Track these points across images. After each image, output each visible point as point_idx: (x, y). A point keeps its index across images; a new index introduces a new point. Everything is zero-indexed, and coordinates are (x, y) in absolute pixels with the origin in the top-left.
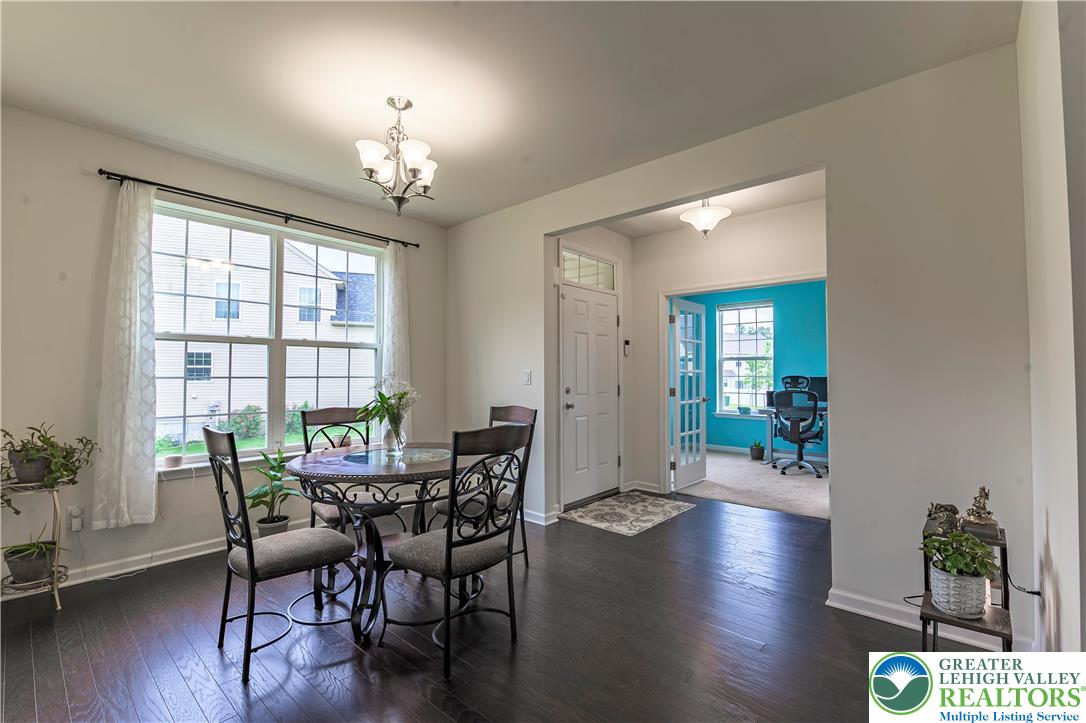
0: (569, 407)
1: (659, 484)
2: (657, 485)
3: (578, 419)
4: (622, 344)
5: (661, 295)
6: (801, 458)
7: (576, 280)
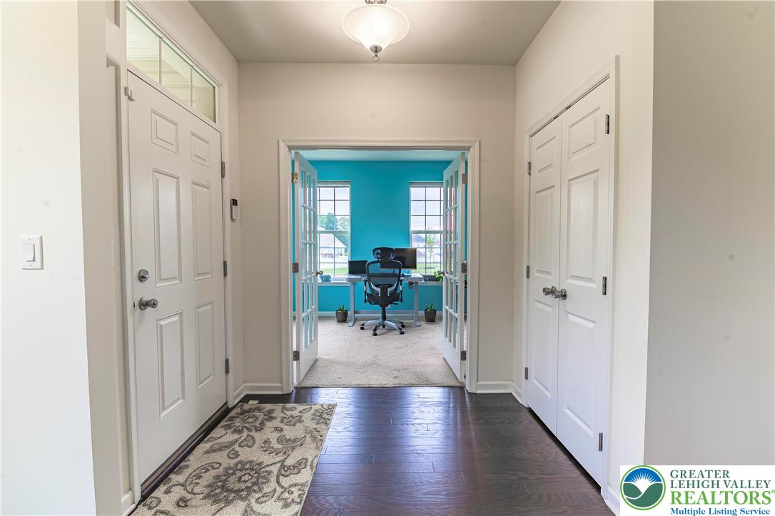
0: (144, 305)
1: (281, 383)
2: (279, 385)
3: (163, 323)
4: (228, 204)
5: (282, 144)
6: (384, 318)
7: (155, 78)
